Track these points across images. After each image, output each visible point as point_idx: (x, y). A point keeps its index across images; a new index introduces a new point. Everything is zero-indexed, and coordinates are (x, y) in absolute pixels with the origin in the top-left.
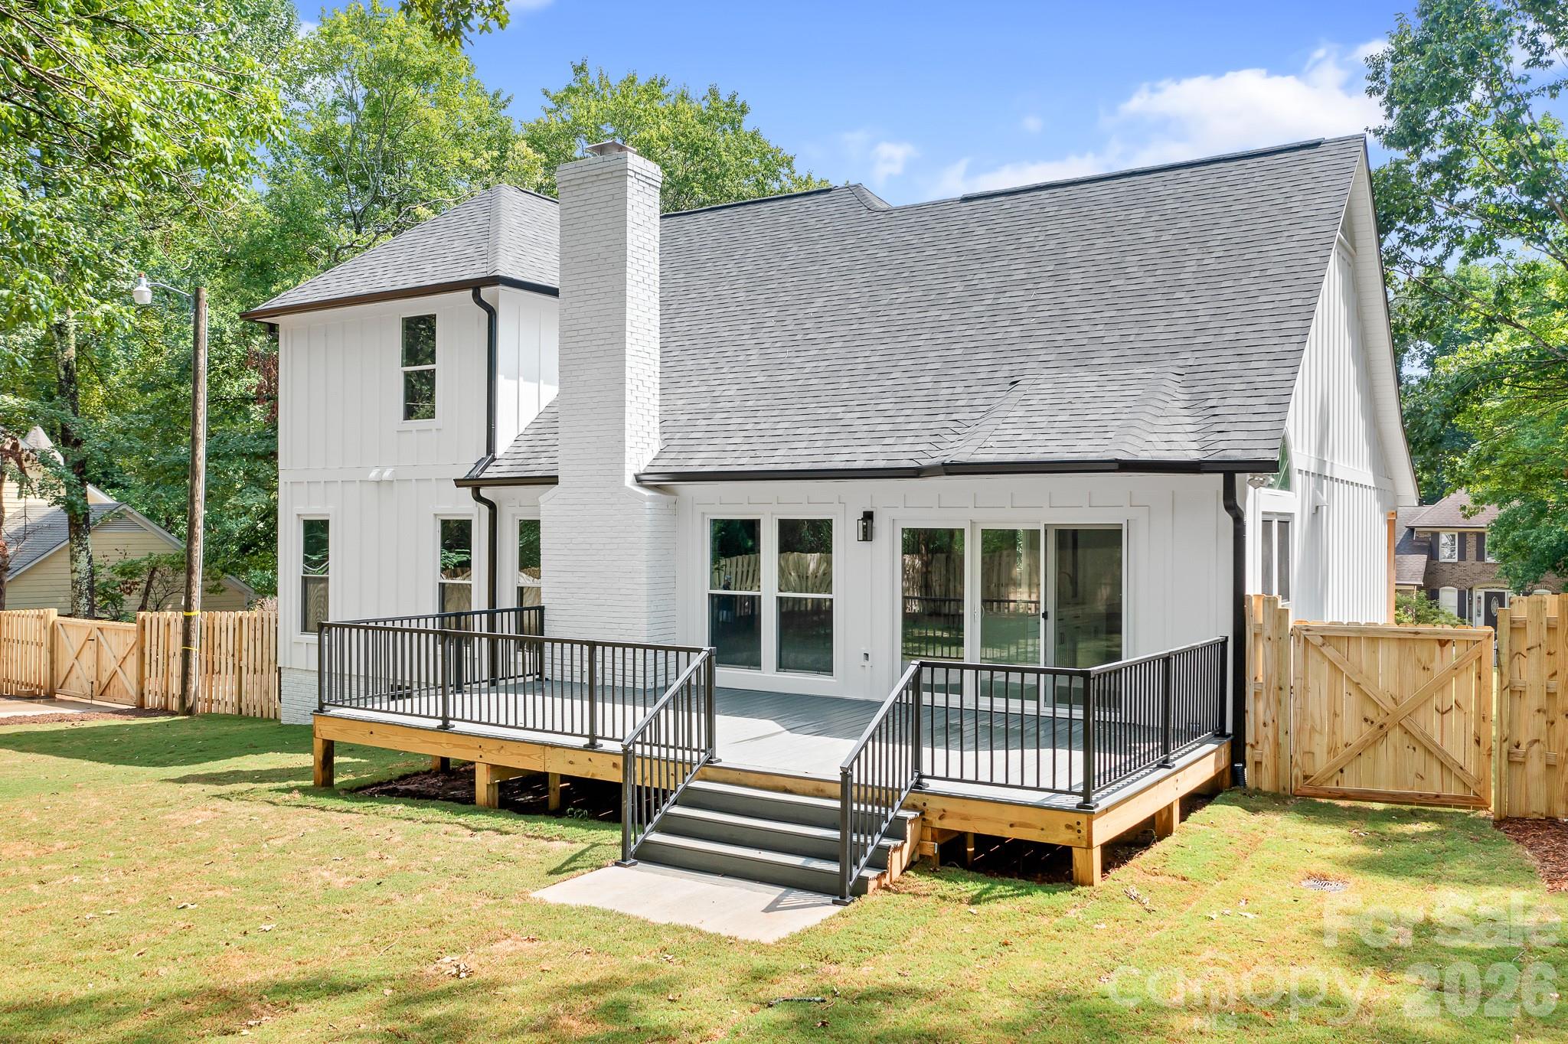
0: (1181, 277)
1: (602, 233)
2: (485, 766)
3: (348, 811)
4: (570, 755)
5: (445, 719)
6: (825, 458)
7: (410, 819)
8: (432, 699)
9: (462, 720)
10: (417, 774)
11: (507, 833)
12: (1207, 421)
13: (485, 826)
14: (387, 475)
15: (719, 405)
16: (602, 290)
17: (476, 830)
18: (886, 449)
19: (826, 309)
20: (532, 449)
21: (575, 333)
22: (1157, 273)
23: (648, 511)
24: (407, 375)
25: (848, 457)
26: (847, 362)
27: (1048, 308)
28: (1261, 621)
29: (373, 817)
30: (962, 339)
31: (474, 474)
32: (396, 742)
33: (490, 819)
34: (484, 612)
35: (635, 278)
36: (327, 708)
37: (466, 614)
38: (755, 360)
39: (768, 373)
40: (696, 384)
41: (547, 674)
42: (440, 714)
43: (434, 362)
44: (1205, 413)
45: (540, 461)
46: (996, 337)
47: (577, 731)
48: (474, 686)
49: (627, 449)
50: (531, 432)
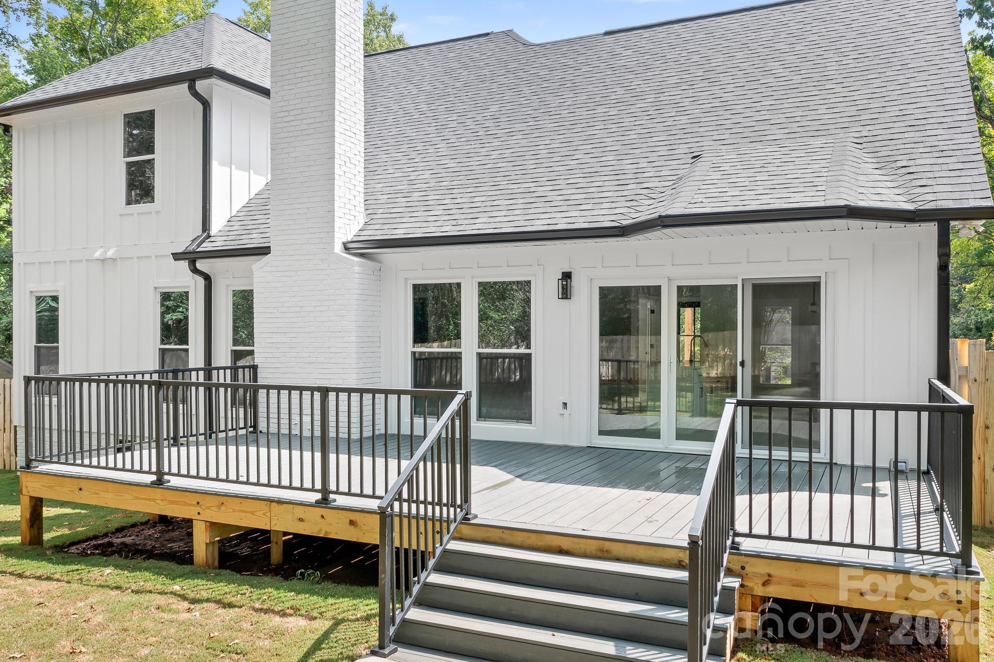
0: (826, 73)
1: (311, 20)
2: (203, 524)
3: (49, 579)
4: (300, 512)
5: (160, 473)
6: (526, 223)
7: (118, 588)
8: (146, 453)
9: (178, 475)
10: (134, 525)
11: (230, 606)
12: (903, 178)
13: (205, 594)
14: (110, 254)
15: (415, 186)
16: (311, 73)
17: (194, 601)
18: (583, 213)
19: (501, 112)
20: (244, 227)
21: (286, 114)
22: (802, 72)
23: (356, 275)
24: (129, 165)
25: (549, 221)
26: (529, 149)
27: (707, 101)
28: (965, 362)
29: (75, 586)
30: (634, 128)
31: (191, 249)
32: (109, 499)
33: (211, 584)
34: (201, 369)
35: (343, 62)
36: (34, 464)
37: (183, 371)
38: (444, 151)
39: (458, 160)
40: (391, 171)
41: (262, 426)
42: (154, 469)
43: (153, 153)
44: (898, 172)
45: (251, 236)
46: (666, 124)
47: (308, 484)
48: (191, 439)
49: (336, 219)
50: (243, 214)
